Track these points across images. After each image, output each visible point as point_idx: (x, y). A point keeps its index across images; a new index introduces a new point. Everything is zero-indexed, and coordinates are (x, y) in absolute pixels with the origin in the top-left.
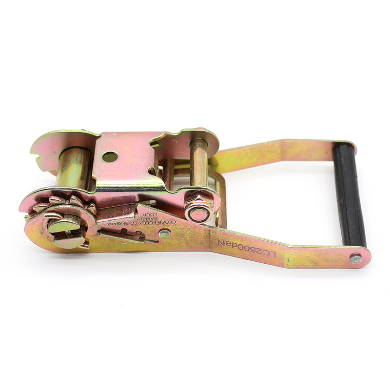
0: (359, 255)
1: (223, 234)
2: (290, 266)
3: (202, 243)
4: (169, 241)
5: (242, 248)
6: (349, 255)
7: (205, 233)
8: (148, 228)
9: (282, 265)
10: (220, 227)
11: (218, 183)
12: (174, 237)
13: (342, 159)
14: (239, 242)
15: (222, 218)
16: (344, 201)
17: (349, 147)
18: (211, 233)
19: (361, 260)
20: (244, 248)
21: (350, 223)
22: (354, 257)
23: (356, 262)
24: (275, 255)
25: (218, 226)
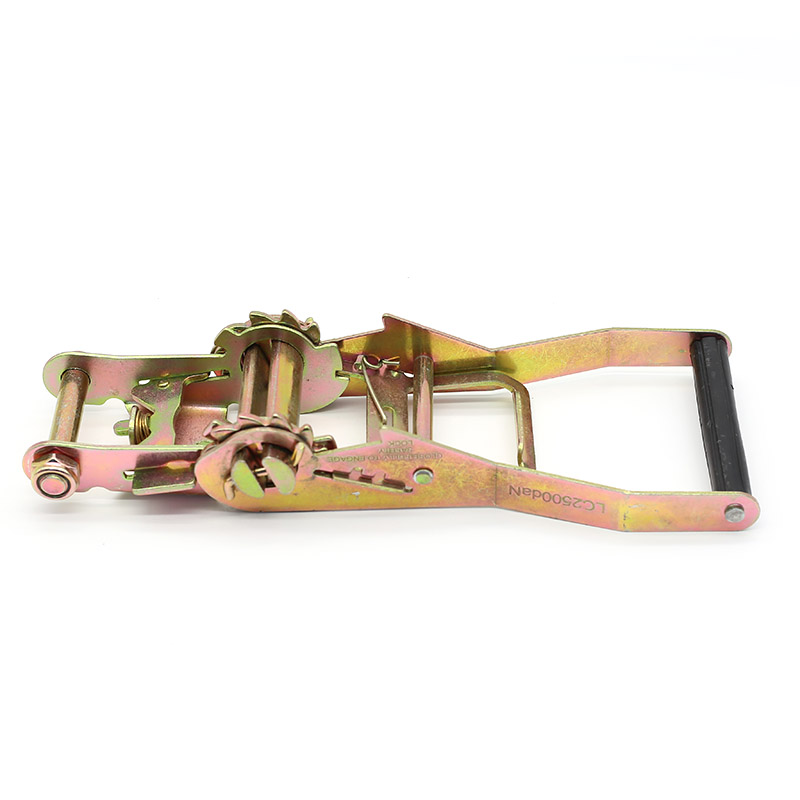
0: (740, 507)
1: (519, 475)
2: (628, 527)
3: (483, 492)
4: (429, 488)
5: (549, 498)
6: (724, 508)
7: (489, 474)
8: (397, 466)
9: (613, 526)
10: (526, 466)
11: (518, 396)
12: (438, 482)
13: (708, 359)
14: (543, 489)
15: (528, 452)
16: (713, 424)
17: (719, 339)
18: (499, 475)
19: (743, 516)
20: (552, 498)
21: (724, 459)
22: (731, 511)
23: (734, 521)
24: (604, 508)
25: (522, 464)
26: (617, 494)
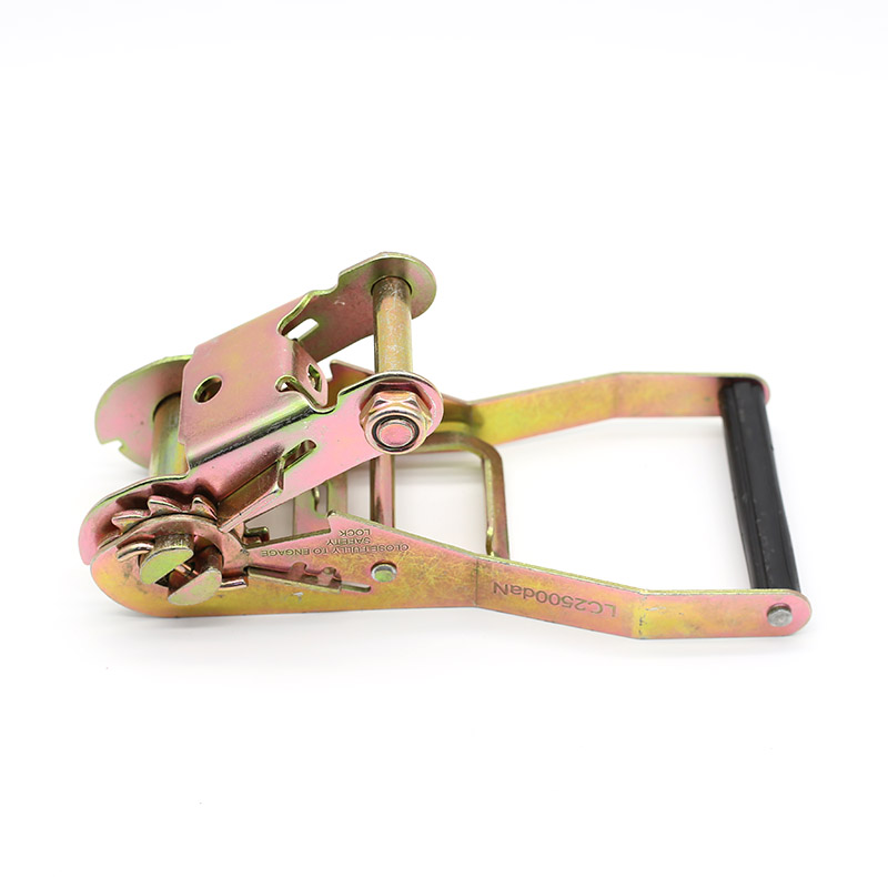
0: (787, 608)
1: (506, 570)
2: (644, 634)
3: (460, 591)
4: (392, 586)
6: (767, 609)
7: (468, 569)
8: (350, 560)
9: (627, 633)
10: (497, 555)
11: (488, 464)
12: (403, 579)
13: (741, 412)
14: (538, 587)
15: (499, 537)
16: (751, 497)
17: (754, 386)
18: (481, 569)
19: (791, 619)
20: (548, 598)
21: (765, 544)
22: (776, 613)
23: (780, 623)
24: (614, 611)
25: (492, 554)
26: (631, 594)
